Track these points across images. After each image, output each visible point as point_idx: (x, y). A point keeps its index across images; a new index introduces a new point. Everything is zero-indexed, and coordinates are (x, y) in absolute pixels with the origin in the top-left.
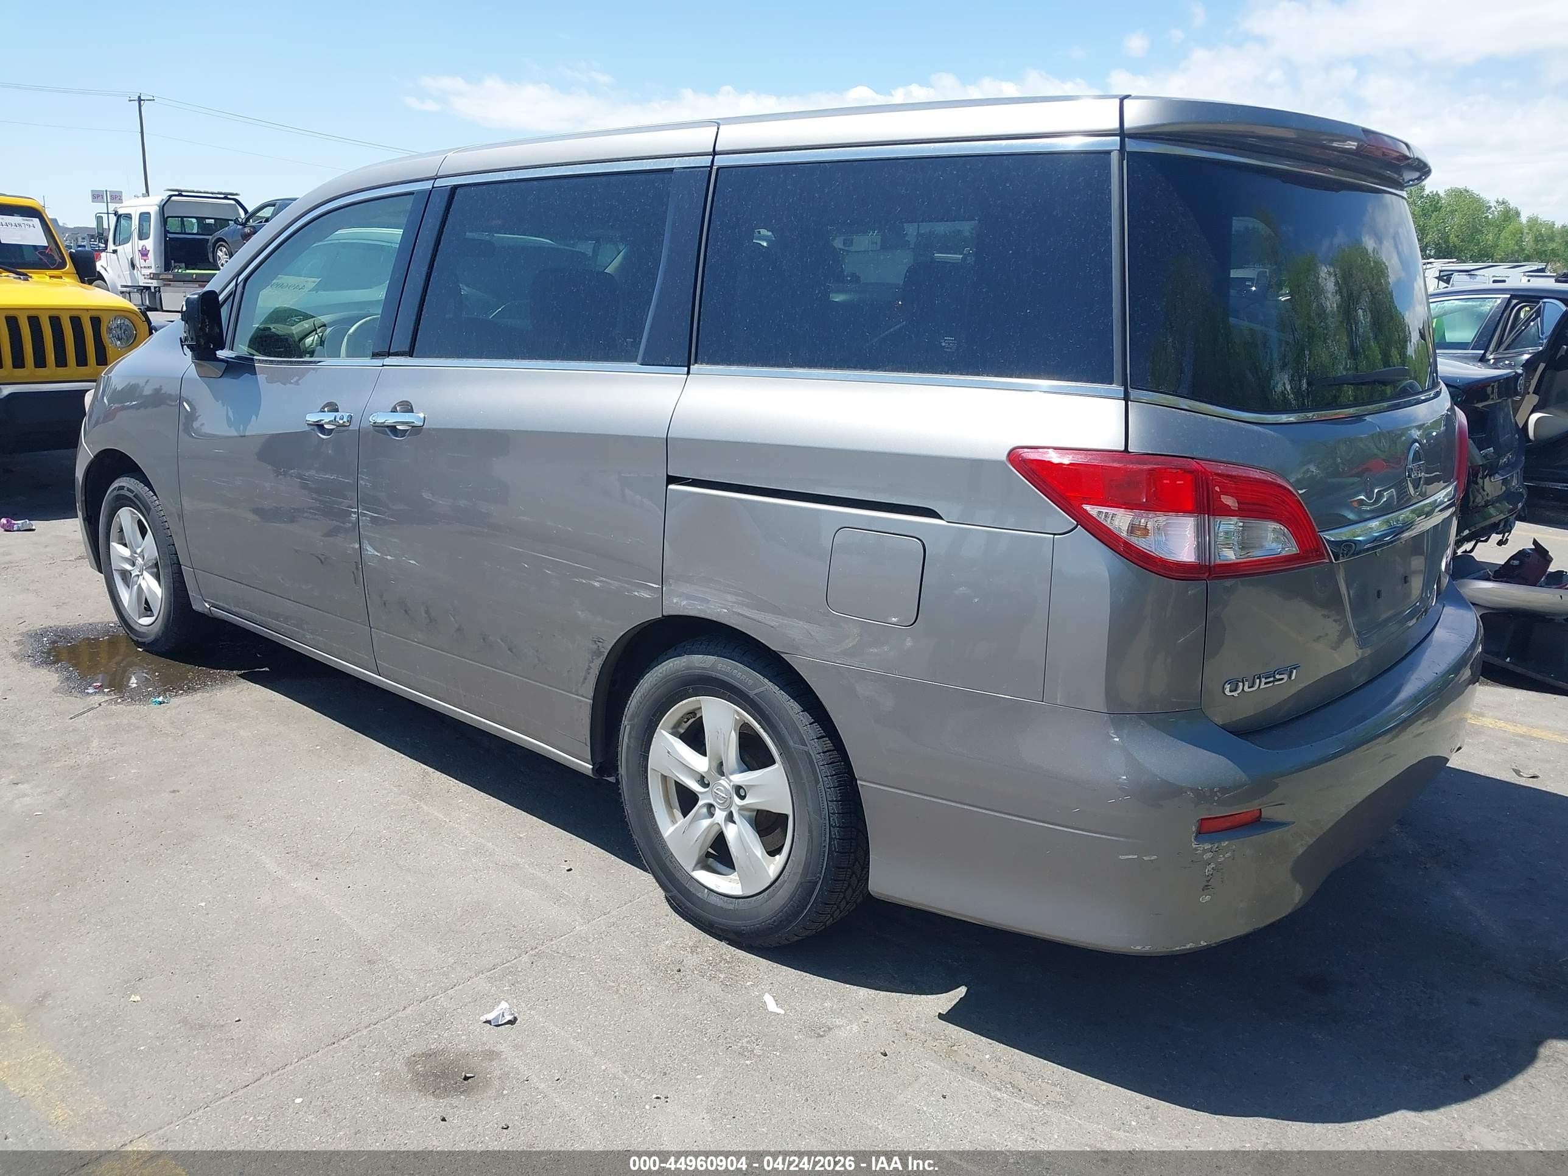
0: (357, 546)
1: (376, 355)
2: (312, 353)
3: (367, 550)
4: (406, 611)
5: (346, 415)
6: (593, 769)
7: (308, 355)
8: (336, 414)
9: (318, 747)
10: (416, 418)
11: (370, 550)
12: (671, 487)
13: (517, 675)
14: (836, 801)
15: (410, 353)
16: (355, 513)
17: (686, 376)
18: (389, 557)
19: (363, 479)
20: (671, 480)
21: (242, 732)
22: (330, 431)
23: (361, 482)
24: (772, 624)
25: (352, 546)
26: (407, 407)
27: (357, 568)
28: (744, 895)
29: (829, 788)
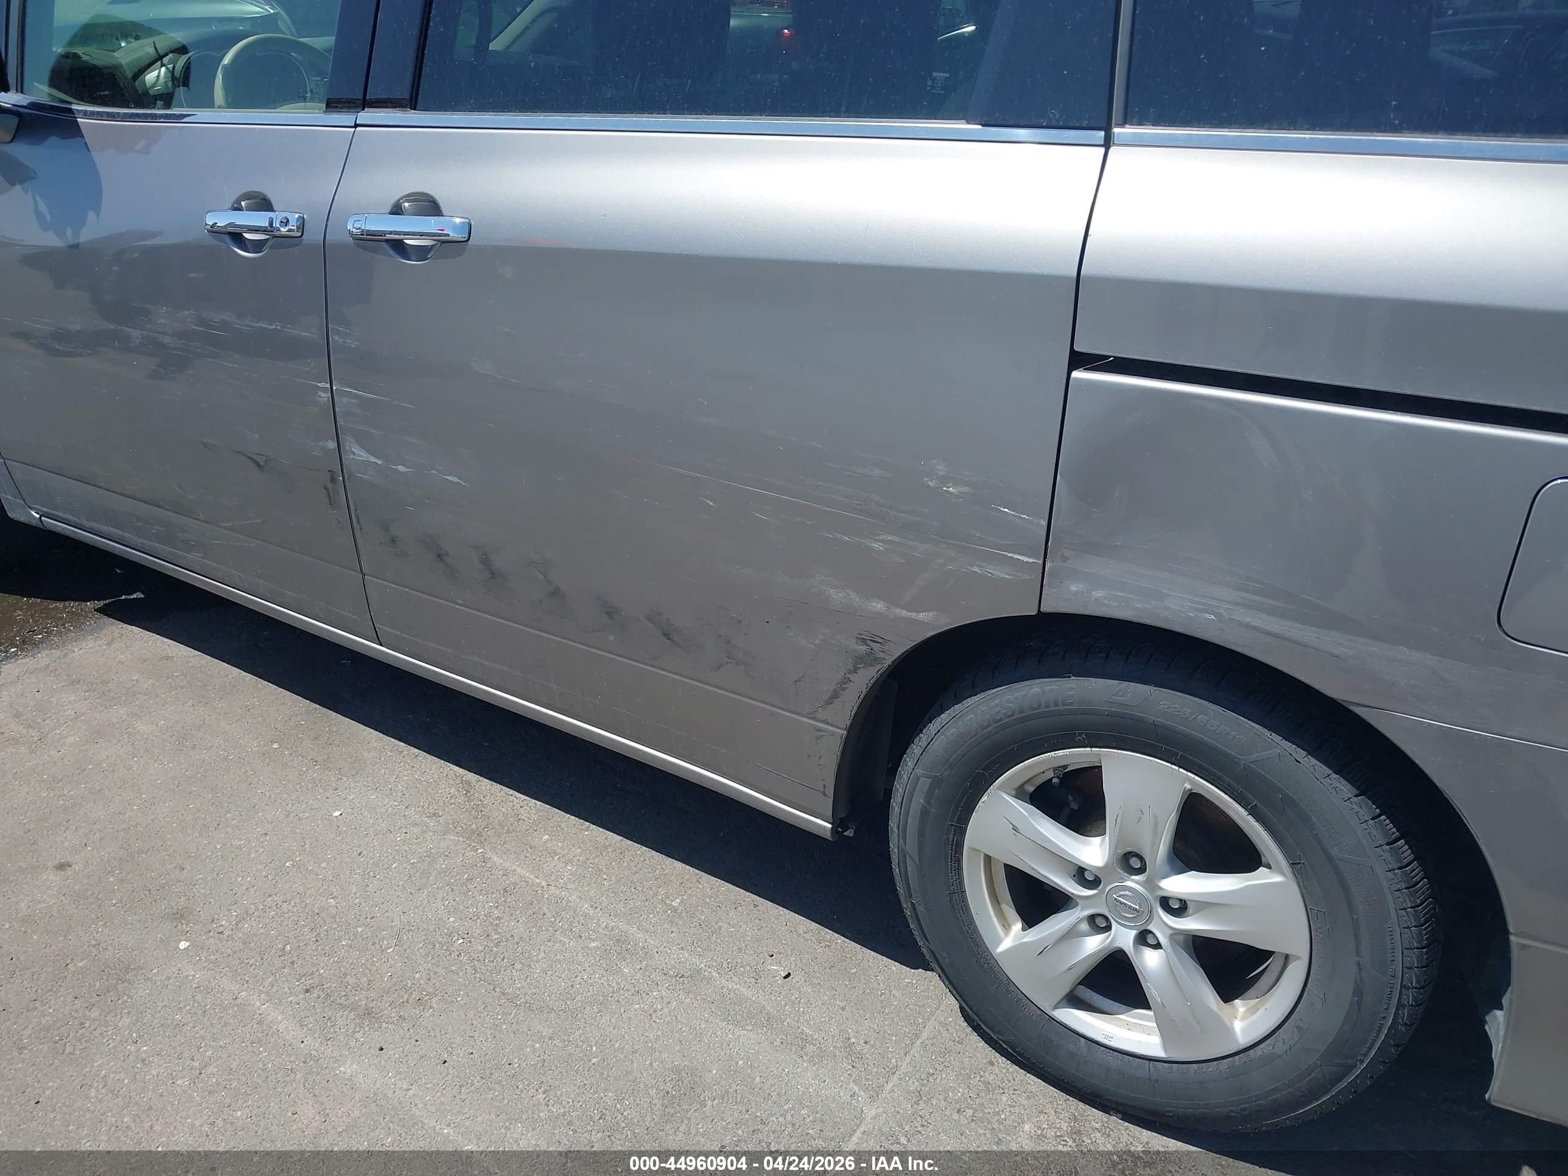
0: (332, 445)
1: (332, 105)
2: (167, 99)
3: (354, 454)
4: (439, 556)
5: (294, 218)
6: (832, 828)
7: (159, 103)
8: (271, 214)
9: (275, 746)
10: (451, 225)
11: (357, 453)
12: (1076, 374)
13: (676, 674)
14: (1417, 948)
15: (412, 103)
16: (324, 389)
17: (1102, 150)
18: (401, 468)
19: (338, 332)
20: (1078, 360)
21: (141, 727)
22: (258, 246)
23: (337, 338)
24: (1337, 652)
25: (321, 444)
26: (430, 207)
27: (333, 480)
28: (1170, 1059)
29: (1408, 928)
